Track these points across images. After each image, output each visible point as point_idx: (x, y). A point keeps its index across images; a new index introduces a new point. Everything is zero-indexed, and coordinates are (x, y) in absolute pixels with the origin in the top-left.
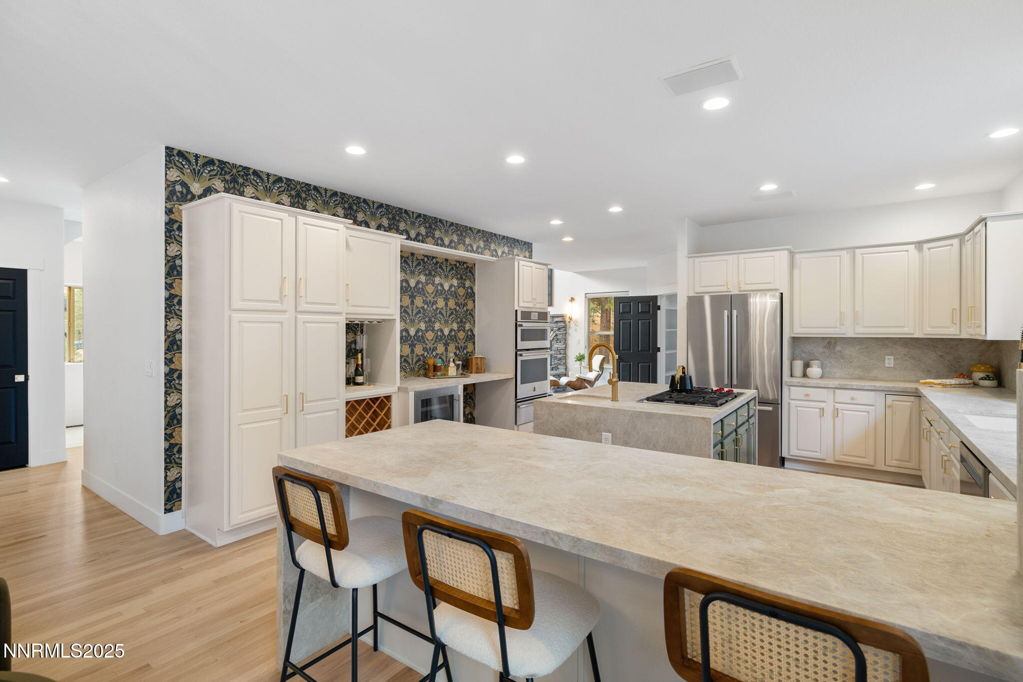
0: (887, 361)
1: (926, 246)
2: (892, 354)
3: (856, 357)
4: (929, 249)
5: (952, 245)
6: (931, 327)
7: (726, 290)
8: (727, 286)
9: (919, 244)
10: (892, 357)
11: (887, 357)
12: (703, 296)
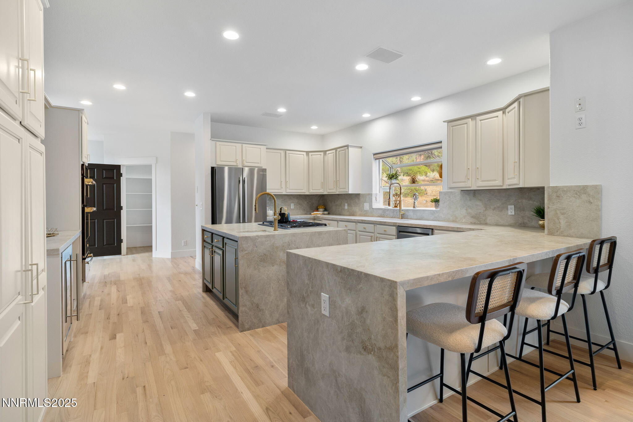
0: (291, 206)
1: (310, 154)
2: (293, 203)
3: (281, 204)
4: (312, 155)
5: (321, 155)
6: (313, 190)
7: (236, 165)
8: (236, 162)
9: (308, 153)
10: (293, 204)
11: (291, 204)
12: (224, 167)
